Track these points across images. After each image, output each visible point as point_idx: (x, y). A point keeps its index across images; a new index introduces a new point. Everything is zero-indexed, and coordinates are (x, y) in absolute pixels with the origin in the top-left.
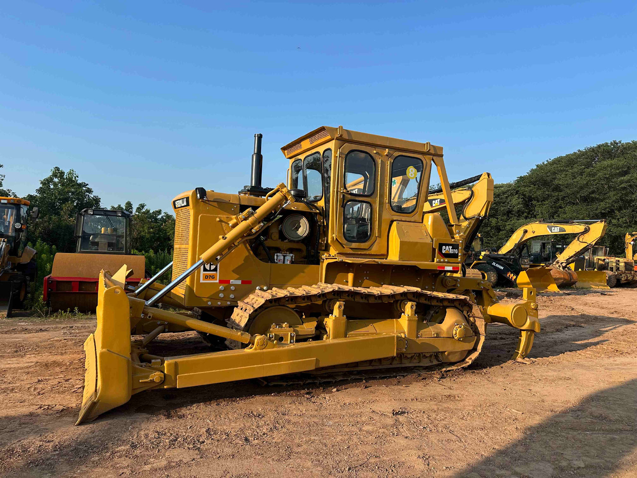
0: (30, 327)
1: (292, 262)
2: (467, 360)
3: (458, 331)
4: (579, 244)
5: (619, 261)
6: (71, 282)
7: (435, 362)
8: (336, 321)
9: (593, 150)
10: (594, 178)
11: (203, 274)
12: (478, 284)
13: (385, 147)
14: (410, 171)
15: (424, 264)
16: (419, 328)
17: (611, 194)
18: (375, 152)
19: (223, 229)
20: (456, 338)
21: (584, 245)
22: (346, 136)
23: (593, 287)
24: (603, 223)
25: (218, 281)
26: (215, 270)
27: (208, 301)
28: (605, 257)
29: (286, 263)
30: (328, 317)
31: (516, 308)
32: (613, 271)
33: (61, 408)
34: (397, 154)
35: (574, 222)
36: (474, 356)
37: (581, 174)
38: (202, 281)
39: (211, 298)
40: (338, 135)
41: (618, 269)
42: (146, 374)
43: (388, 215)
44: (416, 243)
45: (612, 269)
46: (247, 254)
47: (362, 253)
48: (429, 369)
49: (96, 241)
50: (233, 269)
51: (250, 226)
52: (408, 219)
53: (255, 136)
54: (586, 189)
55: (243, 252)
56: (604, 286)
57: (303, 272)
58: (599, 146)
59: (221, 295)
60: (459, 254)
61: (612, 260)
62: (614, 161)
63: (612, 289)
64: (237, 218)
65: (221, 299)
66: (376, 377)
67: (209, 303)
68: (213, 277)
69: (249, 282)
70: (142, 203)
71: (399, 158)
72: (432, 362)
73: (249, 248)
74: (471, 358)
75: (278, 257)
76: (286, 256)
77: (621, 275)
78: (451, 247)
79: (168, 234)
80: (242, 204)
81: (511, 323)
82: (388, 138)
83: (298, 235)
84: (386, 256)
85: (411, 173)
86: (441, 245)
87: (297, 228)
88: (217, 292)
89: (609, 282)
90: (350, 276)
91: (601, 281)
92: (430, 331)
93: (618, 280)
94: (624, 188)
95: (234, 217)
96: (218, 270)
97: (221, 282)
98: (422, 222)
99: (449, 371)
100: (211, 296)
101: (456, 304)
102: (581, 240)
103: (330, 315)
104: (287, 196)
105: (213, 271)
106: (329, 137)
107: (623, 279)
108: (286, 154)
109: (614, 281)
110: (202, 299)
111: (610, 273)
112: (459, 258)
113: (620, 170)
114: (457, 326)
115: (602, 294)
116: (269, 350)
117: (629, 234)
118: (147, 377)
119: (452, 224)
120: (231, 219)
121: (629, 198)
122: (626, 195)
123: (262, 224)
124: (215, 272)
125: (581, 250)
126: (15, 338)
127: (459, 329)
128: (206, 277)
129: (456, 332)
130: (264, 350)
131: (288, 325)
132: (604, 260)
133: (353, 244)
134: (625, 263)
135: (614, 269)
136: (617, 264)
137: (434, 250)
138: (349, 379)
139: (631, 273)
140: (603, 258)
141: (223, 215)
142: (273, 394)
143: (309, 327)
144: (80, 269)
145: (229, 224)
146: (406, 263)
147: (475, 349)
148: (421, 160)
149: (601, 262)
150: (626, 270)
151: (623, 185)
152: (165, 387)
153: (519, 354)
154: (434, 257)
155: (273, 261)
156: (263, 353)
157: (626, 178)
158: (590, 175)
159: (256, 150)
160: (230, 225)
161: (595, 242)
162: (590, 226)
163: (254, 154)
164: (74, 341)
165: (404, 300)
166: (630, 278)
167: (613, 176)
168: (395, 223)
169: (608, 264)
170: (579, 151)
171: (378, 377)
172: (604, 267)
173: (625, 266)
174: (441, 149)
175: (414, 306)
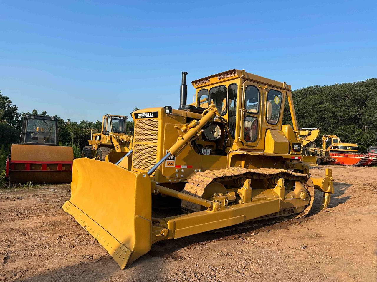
0: (9, 196)
1: (211, 154)
2: (305, 211)
3: (303, 195)
4: (305, 141)
5: (322, 151)
6: (25, 164)
7: (291, 213)
8: (247, 191)
9: (305, 89)
10: (306, 105)
11: (167, 162)
12: (303, 166)
13: (265, 84)
14: (276, 99)
15: (285, 155)
16: (286, 194)
17: (314, 114)
18: (260, 87)
19: (178, 133)
20: (302, 199)
21: (308, 142)
22: (246, 77)
23: (310, 165)
24: (319, 130)
25: (174, 166)
26: (173, 159)
27: (169, 179)
28: (315, 149)
29: (208, 154)
30: (241, 189)
31: (324, 180)
32: (319, 156)
33: (99, 257)
34: (270, 88)
35: (303, 129)
36: (309, 208)
37: (299, 102)
38: (166, 166)
39: (171, 177)
40: (242, 76)
41: (321, 155)
42: (158, 231)
43: (265, 125)
44: (282, 143)
45: (318, 155)
46: (190, 149)
47: (253, 148)
48: (289, 217)
49: (36, 136)
50: (182, 159)
51: (197, 131)
52: (275, 128)
53: (182, 74)
54: (302, 111)
55: (189, 148)
56: (315, 164)
57: (219, 160)
58: (308, 88)
59: (177, 175)
60: (301, 149)
61: (319, 150)
62: (317, 96)
63: (319, 166)
64: (187, 126)
65: (176, 178)
66: (266, 225)
67: (170, 180)
68: (172, 164)
69: (191, 167)
70: (45, 111)
71: (271, 91)
72: (290, 213)
73: (191, 145)
74: (307, 210)
75: (204, 151)
76: (207, 150)
77: (323, 158)
78: (298, 145)
79: (69, 132)
80: (188, 117)
81: (322, 189)
82: (266, 78)
83: (214, 137)
84: (263, 150)
85: (277, 100)
86: (293, 144)
87: (213, 133)
88: (174, 174)
89: (317, 162)
90: (243, 163)
91: (313, 162)
92: (290, 195)
93: (322, 161)
94: (321, 111)
95: (185, 125)
96: (175, 159)
97: (176, 166)
98: (281, 130)
99: (298, 218)
100: (171, 176)
101: (300, 179)
102: (306, 139)
103: (242, 187)
104: (216, 113)
105: (172, 160)
106: (237, 76)
107: (324, 160)
108: (195, 85)
109: (320, 162)
110: (166, 178)
111: (318, 157)
112: (301, 151)
113: (319, 101)
114: (303, 192)
115: (319, 169)
116: (222, 211)
117: (324, 136)
118: (159, 233)
119: (296, 131)
120: (182, 127)
121: (324, 117)
122: (322, 115)
123: (203, 130)
124: (173, 161)
125: (306, 145)
126: (7, 204)
127: (304, 194)
128: (169, 164)
129: (302, 195)
130: (219, 211)
131: (222, 195)
132: (314, 150)
133: (249, 143)
134: (325, 152)
135: (320, 155)
136: (321, 152)
137: (290, 147)
138: (253, 226)
139: (328, 157)
140: (313, 149)
141: (178, 124)
142: (221, 239)
143: (232, 195)
144: (30, 155)
145: (181, 130)
146: (278, 155)
147: (309, 205)
148: (281, 92)
149: (312, 151)
150: (326, 156)
151: (321, 110)
152: (168, 238)
153: (325, 207)
154: (290, 151)
155: (201, 154)
156: (219, 213)
157: (322, 106)
158: (303, 103)
159: (183, 82)
160: (183, 130)
161: (314, 140)
162: (311, 131)
163: (182, 85)
164: (54, 206)
165: (276, 177)
166: (328, 160)
167: (316, 104)
168: (269, 130)
169: (316, 152)
170: (298, 90)
171: (267, 224)
172: (314, 154)
173: (325, 153)
174: (290, 86)
175: (284, 181)
